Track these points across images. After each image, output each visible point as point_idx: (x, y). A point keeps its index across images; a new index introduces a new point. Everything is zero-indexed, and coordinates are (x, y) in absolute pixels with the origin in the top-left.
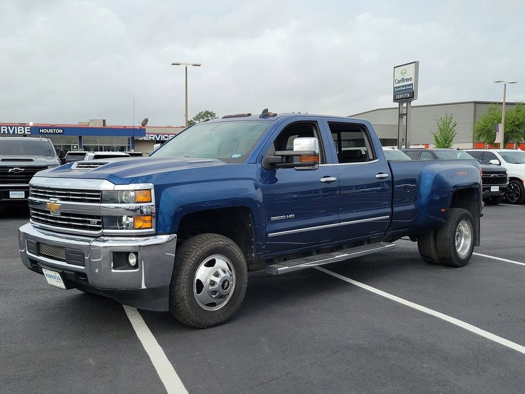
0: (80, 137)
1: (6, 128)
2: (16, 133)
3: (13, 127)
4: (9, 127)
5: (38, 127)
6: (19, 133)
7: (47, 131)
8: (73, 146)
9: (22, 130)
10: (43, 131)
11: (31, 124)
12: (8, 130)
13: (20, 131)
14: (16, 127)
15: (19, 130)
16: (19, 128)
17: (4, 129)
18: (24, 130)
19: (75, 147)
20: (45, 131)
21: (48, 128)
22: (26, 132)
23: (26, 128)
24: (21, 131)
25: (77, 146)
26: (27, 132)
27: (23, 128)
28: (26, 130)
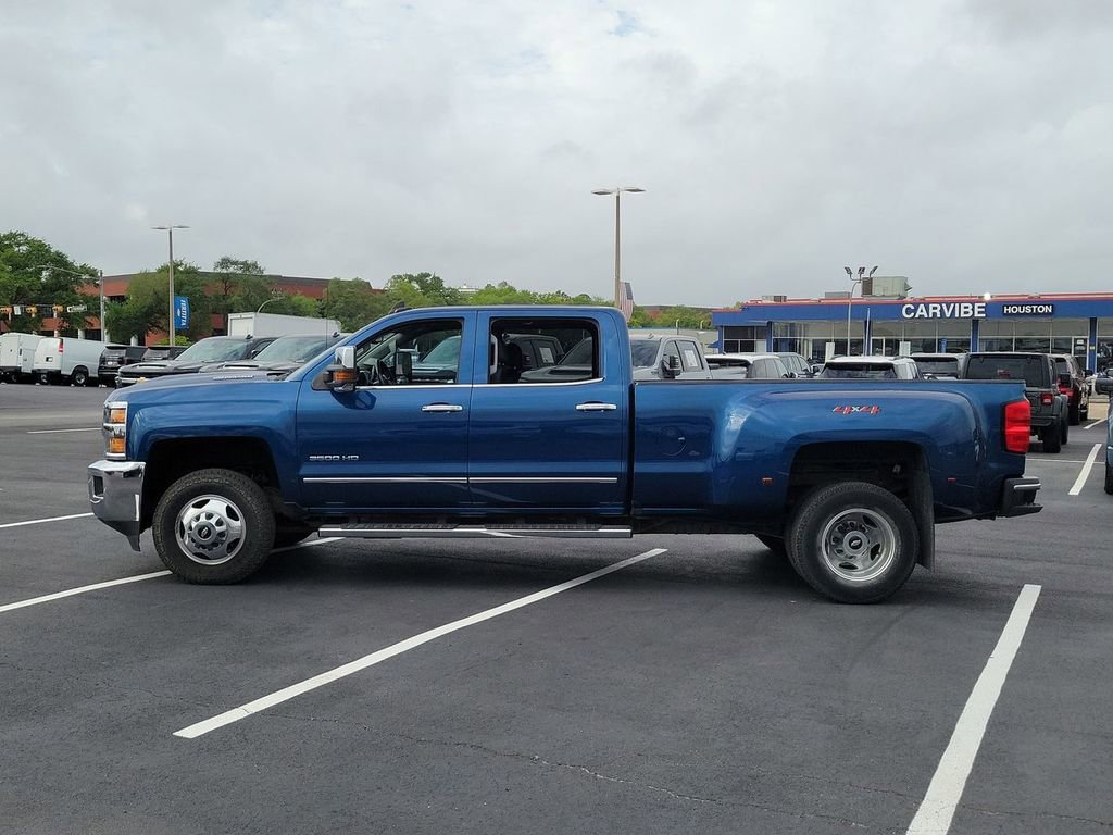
0: (1093, 321)
1: (939, 308)
3: (952, 305)
4: (944, 306)
5: (999, 302)
6: (963, 315)
7: (1018, 309)
8: (1076, 340)
9: (969, 310)
10: (1010, 310)
11: (987, 297)
12: (942, 310)
14: (957, 305)
15: (963, 310)
16: (963, 305)
18: (973, 309)
19: (1079, 342)
20: (1015, 309)
21: (1022, 304)
22: (976, 312)
23: (976, 305)
24: (966, 313)
25: (1085, 340)
26: (979, 313)
27: (970, 306)
28: (977, 310)
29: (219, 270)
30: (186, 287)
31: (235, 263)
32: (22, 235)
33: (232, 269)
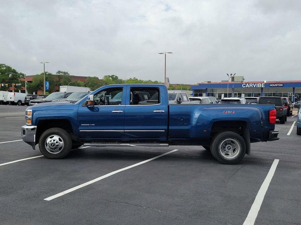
0: (294, 88)
2: (257, 87)
3: (256, 84)
4: (254, 84)
5: (269, 83)
6: (259, 87)
7: (274, 85)
8: (289, 93)
9: (260, 85)
10: (271, 85)
11: (265, 82)
13: (259, 86)
14: (257, 84)
17: (251, 85)
18: (261, 85)
19: (290, 94)
20: (273, 85)
21: (275, 84)
22: (262, 86)
23: (262, 84)
25: (292, 93)
28: (262, 85)
29: (57, 74)
30: (48, 79)
31: (62, 72)
32: (4, 65)
33: (61, 74)
